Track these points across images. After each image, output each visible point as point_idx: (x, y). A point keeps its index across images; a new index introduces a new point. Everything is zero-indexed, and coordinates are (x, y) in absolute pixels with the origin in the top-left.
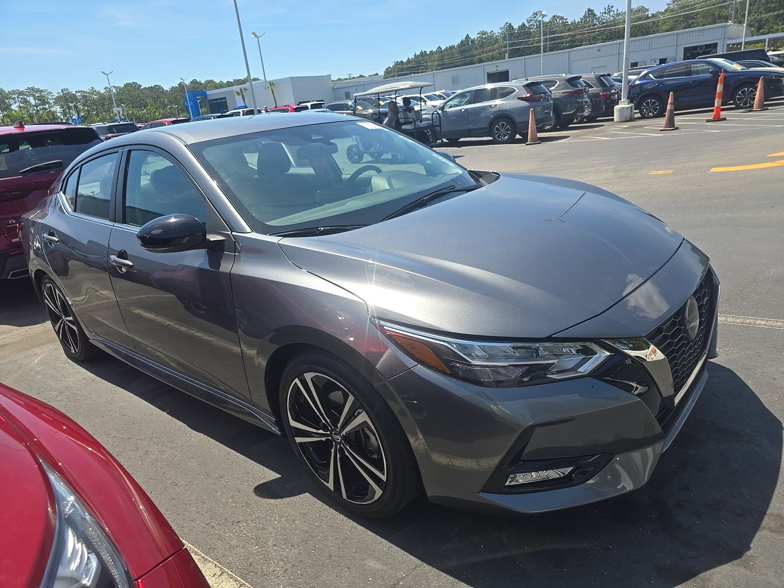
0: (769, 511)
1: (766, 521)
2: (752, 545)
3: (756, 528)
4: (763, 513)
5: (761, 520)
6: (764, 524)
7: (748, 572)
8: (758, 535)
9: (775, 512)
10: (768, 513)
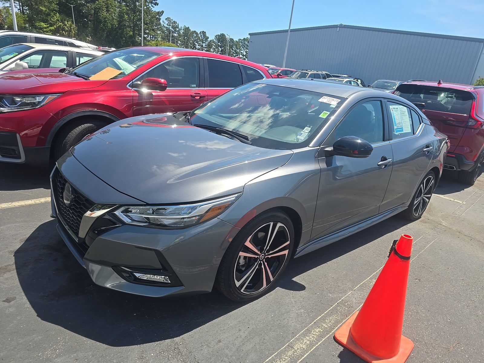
0: (15, 271)
1: (14, 267)
2: (14, 257)
3: (16, 263)
4: (17, 269)
5: (16, 266)
6: (14, 265)
7: (9, 250)
8: (14, 261)
9: (12, 272)
10: (16, 270)
